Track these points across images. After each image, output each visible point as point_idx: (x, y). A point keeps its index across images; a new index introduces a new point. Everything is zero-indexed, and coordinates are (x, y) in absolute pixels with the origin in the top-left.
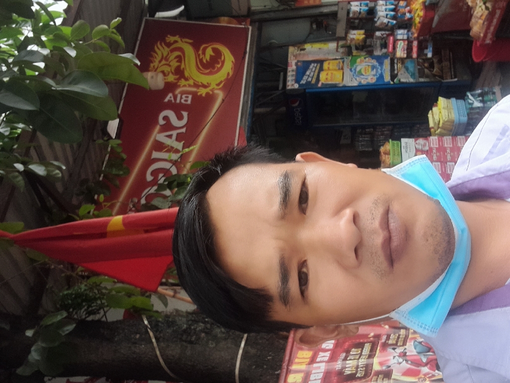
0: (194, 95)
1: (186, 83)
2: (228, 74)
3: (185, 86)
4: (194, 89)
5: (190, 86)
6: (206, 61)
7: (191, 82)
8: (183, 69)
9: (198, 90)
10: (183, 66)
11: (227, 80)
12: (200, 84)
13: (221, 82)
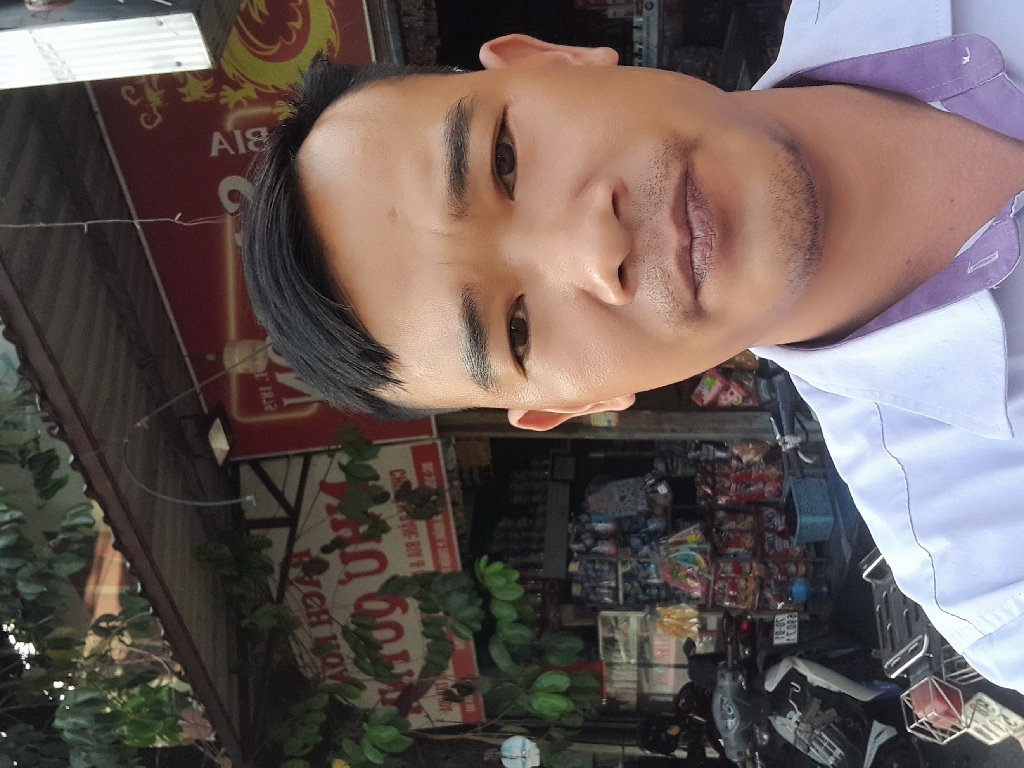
0: (271, 123)
2: (331, 44)
3: (238, 105)
9: (276, 111)
12: (274, 91)
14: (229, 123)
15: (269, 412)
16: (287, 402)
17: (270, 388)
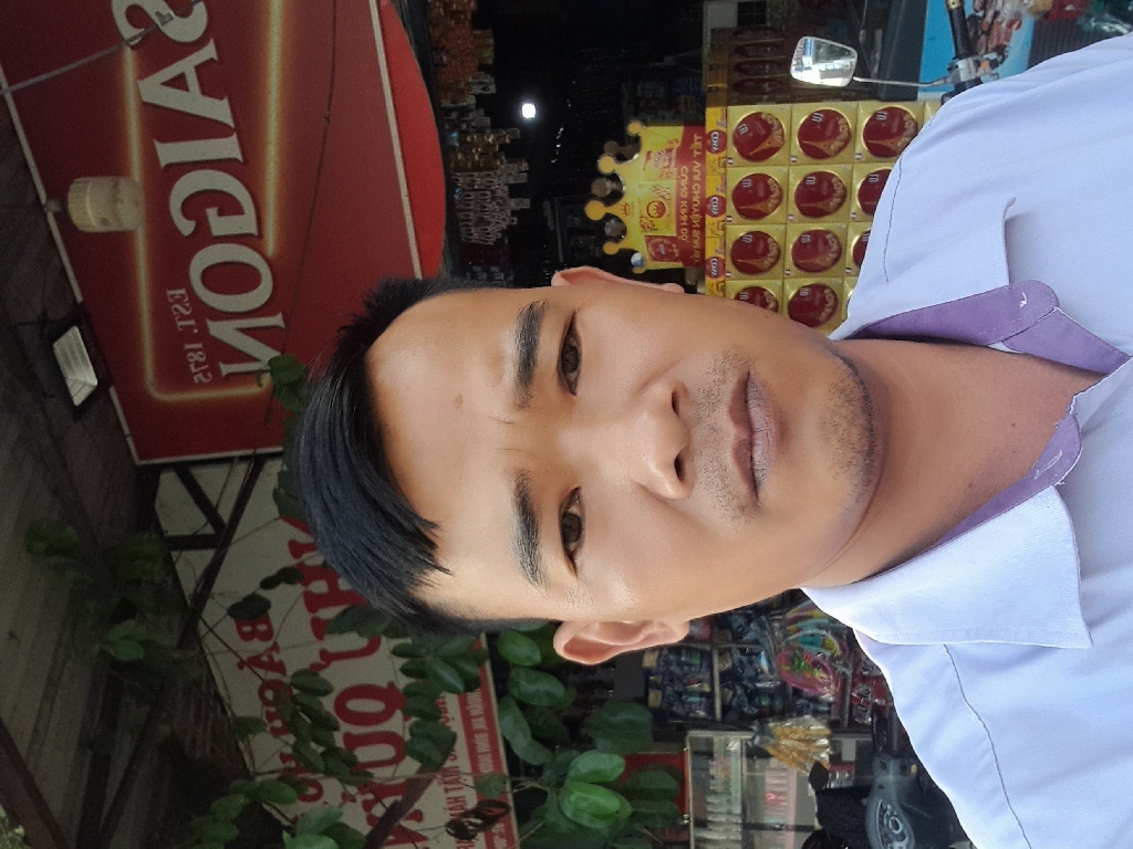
15: (201, 386)
16: (226, 369)
17: (199, 346)
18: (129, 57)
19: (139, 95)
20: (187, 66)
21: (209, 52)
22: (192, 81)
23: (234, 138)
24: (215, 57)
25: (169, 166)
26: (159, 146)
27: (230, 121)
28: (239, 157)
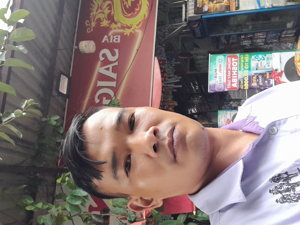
0: (122, 35)
1: (116, 26)
2: (145, 15)
3: (115, 28)
4: (121, 31)
5: (118, 28)
6: (129, 6)
7: (119, 25)
8: (113, 15)
9: (125, 31)
10: (113, 13)
11: (144, 20)
12: (126, 26)
13: (140, 23)
14: (110, 33)
18: (99, 63)
19: (98, 71)
20: (110, 66)
21: (116, 64)
22: (111, 69)
23: (115, 82)
24: (117, 65)
25: (99, 86)
26: (98, 82)
27: (116, 79)
28: (115, 86)
